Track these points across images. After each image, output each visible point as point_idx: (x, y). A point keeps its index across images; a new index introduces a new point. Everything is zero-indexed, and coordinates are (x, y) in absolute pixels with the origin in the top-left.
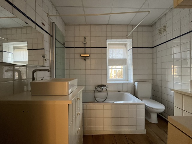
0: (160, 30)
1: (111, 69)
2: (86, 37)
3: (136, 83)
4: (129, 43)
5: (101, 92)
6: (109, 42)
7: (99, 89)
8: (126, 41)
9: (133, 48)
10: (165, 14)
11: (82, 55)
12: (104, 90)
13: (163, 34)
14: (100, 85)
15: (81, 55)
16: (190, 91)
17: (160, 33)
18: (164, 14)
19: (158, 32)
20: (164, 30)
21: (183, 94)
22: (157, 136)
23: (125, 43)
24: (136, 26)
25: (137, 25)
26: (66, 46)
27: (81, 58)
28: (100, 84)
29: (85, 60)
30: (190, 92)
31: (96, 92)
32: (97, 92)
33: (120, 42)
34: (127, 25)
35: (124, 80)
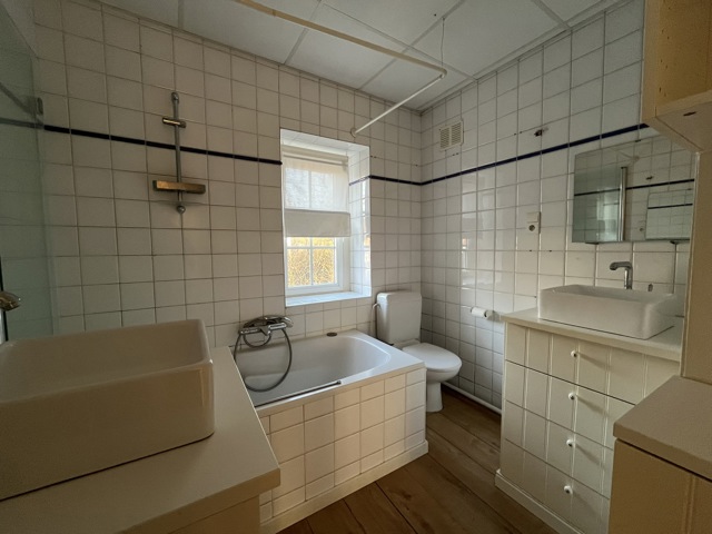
0: (444, 134)
1: (292, 248)
2: (181, 97)
3: (383, 298)
4: (358, 156)
5: (264, 346)
6: (288, 139)
7: (255, 338)
8: (346, 150)
9: (372, 177)
10: (461, 91)
11: (161, 185)
12: (277, 336)
13: (453, 148)
14: (257, 320)
15: (155, 183)
16: (539, 316)
17: (444, 143)
18: (456, 89)
19: (437, 138)
20: (456, 139)
21: (527, 328)
22: (453, 449)
23: (344, 154)
24: (390, 107)
25: (394, 104)
26: (47, 119)
27: (155, 196)
28: (259, 315)
29: (179, 208)
30: (539, 322)
31: (242, 351)
32: (245, 351)
33: (331, 147)
34: (356, 91)
35: (339, 289)
